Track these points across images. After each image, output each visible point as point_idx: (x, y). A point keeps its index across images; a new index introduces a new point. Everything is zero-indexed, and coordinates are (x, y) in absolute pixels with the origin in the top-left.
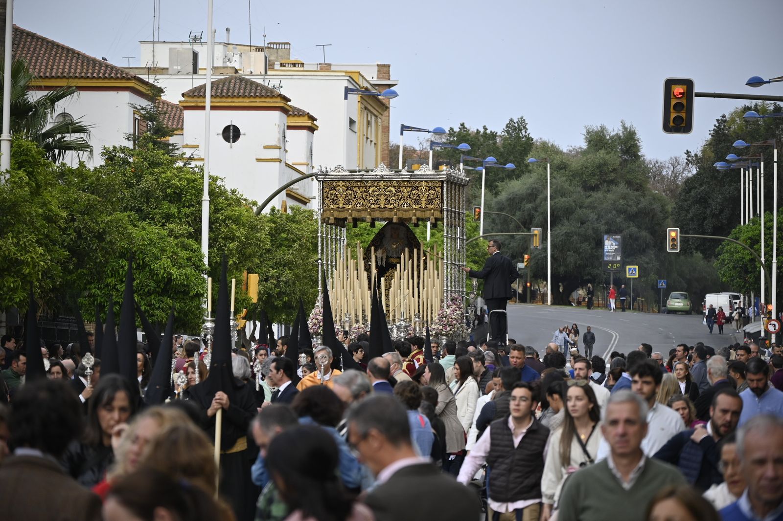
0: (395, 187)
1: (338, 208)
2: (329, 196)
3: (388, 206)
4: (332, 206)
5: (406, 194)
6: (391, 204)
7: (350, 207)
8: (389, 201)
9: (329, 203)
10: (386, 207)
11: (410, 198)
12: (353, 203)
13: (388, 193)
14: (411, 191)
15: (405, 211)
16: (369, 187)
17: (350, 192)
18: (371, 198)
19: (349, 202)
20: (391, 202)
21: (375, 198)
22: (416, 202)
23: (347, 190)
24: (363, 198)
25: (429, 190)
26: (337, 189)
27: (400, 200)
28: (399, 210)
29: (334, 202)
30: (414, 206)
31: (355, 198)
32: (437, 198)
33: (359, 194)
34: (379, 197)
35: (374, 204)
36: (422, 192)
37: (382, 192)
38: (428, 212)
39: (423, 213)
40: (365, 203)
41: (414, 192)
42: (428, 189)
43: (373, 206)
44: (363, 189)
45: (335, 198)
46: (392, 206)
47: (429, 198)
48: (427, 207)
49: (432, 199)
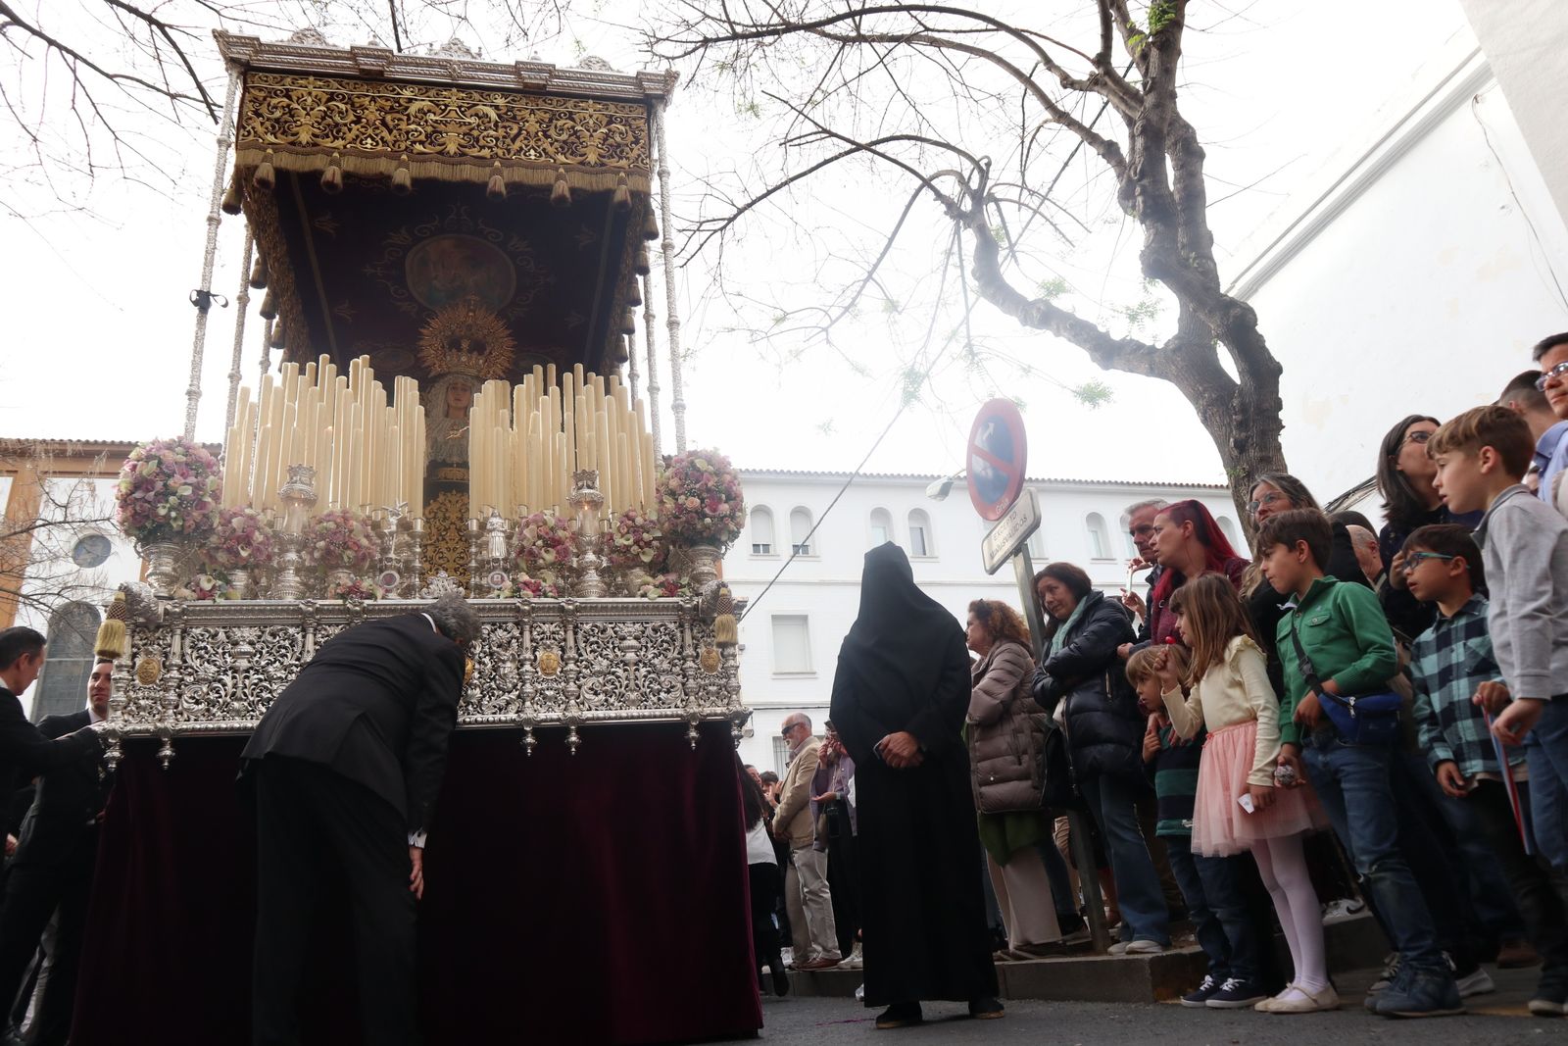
0: (497, 108)
1: (293, 143)
2: (264, 110)
3: (475, 152)
4: (271, 138)
5: (532, 125)
6: (482, 147)
7: (339, 143)
8: (478, 141)
9: (260, 129)
10: (463, 154)
11: (547, 136)
12: (350, 136)
13: (472, 120)
14: (551, 120)
15: (532, 166)
16: (410, 100)
17: (343, 107)
18: (413, 127)
19: (335, 131)
20: (482, 142)
21: (429, 129)
22: (567, 148)
23: (329, 100)
24: (384, 123)
25: (610, 123)
26: (294, 96)
27: (513, 140)
28: (507, 163)
29: (279, 126)
30: (561, 158)
31: (358, 121)
32: (636, 142)
33: (372, 114)
34: (442, 127)
35: (422, 143)
36: (586, 125)
37: (453, 114)
38: (609, 176)
39: (594, 178)
40: (389, 138)
41: (560, 123)
42: (605, 120)
43: (419, 147)
44: (389, 103)
45: (286, 117)
46: (486, 152)
47: (611, 141)
48: (603, 164)
49: (619, 145)
